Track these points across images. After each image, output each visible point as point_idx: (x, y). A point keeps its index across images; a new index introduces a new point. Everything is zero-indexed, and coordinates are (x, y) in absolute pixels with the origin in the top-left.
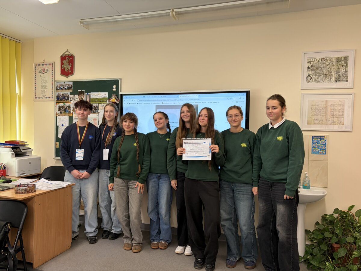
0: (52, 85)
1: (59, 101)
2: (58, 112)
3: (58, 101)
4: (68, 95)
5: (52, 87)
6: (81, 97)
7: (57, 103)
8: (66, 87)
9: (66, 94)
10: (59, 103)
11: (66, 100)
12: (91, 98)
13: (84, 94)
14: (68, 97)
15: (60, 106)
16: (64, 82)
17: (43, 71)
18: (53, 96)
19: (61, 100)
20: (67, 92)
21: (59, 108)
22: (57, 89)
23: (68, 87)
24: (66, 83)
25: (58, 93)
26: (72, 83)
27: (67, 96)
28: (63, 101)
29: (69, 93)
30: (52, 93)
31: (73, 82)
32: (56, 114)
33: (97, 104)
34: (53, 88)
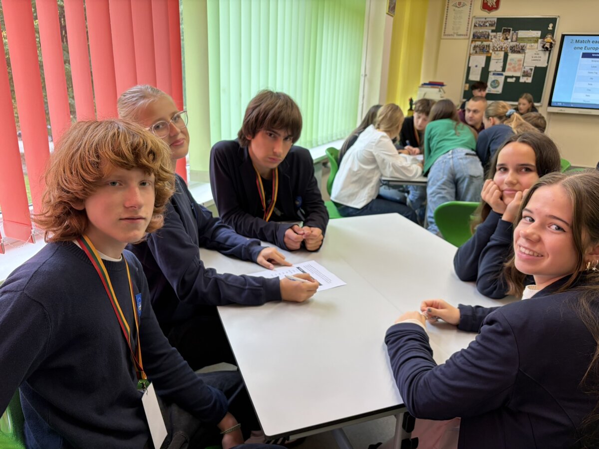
0: (469, 21)
1: (476, 40)
2: (472, 51)
3: (474, 40)
4: (489, 33)
5: (468, 23)
6: (505, 35)
7: (472, 41)
8: (487, 24)
9: (486, 32)
10: (475, 41)
11: (485, 38)
12: (519, 36)
13: (510, 32)
14: (489, 35)
15: (477, 45)
16: (486, 18)
17: (459, 5)
18: (468, 34)
19: (479, 38)
20: (488, 30)
21: (475, 47)
22: (475, 26)
23: (490, 25)
24: (487, 20)
25: (475, 30)
26: (496, 20)
27: (487, 34)
28: (481, 40)
29: (490, 31)
30: (467, 30)
31: (499, 19)
32: (470, 54)
33: (525, 44)
34: (470, 25)
